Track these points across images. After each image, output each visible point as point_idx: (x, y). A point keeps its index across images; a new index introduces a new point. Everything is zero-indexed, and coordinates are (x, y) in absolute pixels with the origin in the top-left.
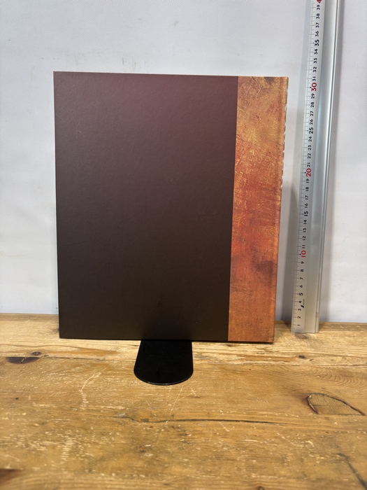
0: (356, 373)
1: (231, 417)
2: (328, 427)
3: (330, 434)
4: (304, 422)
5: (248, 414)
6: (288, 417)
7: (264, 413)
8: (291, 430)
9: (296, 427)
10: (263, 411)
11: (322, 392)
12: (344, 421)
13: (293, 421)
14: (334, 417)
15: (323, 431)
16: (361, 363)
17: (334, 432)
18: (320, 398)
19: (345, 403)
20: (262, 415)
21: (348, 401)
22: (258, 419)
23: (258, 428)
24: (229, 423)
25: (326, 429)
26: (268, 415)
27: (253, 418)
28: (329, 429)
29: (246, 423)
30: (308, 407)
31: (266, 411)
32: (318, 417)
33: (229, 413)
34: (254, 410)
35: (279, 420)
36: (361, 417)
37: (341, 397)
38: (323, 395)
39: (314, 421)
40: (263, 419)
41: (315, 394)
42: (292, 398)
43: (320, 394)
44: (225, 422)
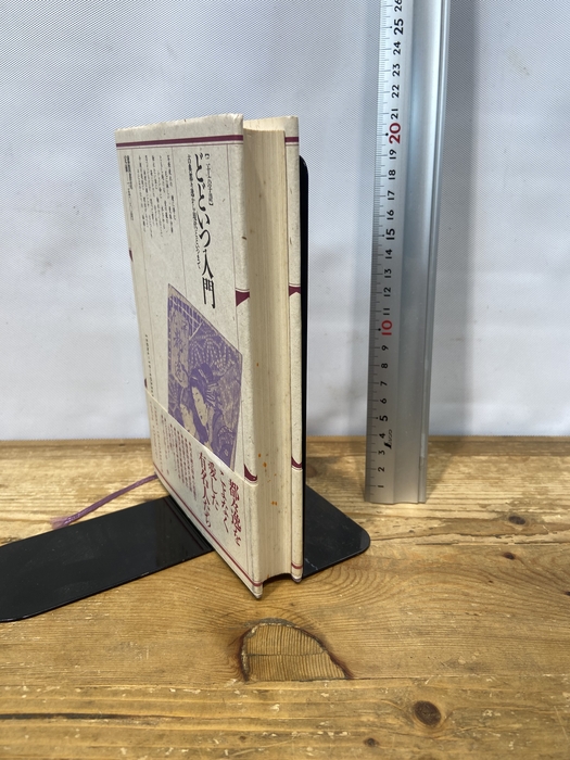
0: (380, 559)
1: (40, 703)
2: (252, 721)
3: (247, 744)
4: (204, 708)
5: (85, 693)
6: (175, 696)
7: (126, 687)
8: (161, 736)
9: (177, 727)
10: (123, 681)
11: (284, 617)
12: (298, 700)
13: (181, 707)
14: (280, 688)
15: (235, 734)
16: (400, 530)
17: (259, 736)
18: (273, 634)
19: (322, 643)
20: (115, 693)
21: (331, 640)
22: (100, 706)
23: (84, 737)
24: (23, 723)
25: (244, 728)
26: (128, 693)
27: (90, 703)
28: (253, 728)
29: (65, 723)
30: (234, 662)
31: (130, 681)
32: (244, 692)
33: (41, 693)
34: (105, 680)
35: (149, 706)
36: (343, 686)
37: (320, 627)
38: (285, 623)
39: (229, 702)
40: (112, 707)
41: (269, 621)
42: (208, 639)
43: (277, 621)
44: (14, 724)
